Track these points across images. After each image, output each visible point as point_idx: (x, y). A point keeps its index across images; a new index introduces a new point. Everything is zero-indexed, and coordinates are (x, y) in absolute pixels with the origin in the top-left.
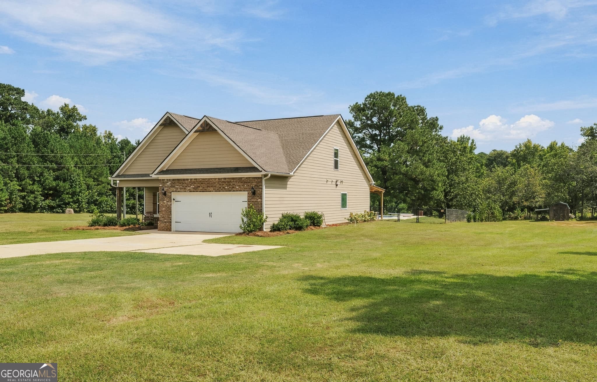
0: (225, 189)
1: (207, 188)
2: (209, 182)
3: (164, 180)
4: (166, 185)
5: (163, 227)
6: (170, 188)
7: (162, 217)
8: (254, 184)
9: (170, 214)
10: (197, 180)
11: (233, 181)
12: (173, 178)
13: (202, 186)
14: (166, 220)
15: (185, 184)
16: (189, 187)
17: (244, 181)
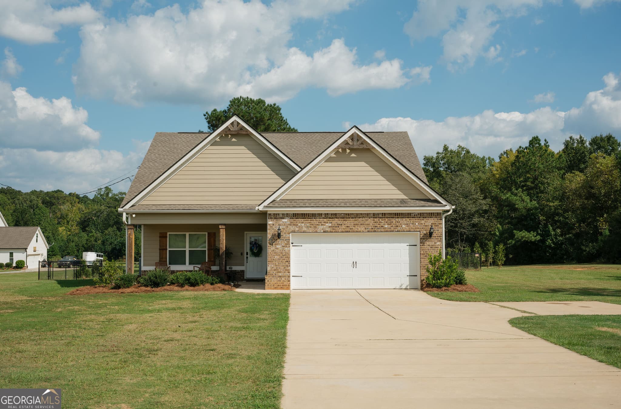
0: (384, 229)
1: (354, 227)
2: (356, 219)
3: (276, 214)
4: (281, 222)
5: (276, 283)
6: (287, 227)
7: (274, 269)
8: (430, 222)
9: (289, 265)
10: (337, 215)
11: (398, 218)
12: (295, 212)
13: (345, 225)
14: (280, 274)
15: (315, 221)
16: (322, 225)
17: (414, 218)
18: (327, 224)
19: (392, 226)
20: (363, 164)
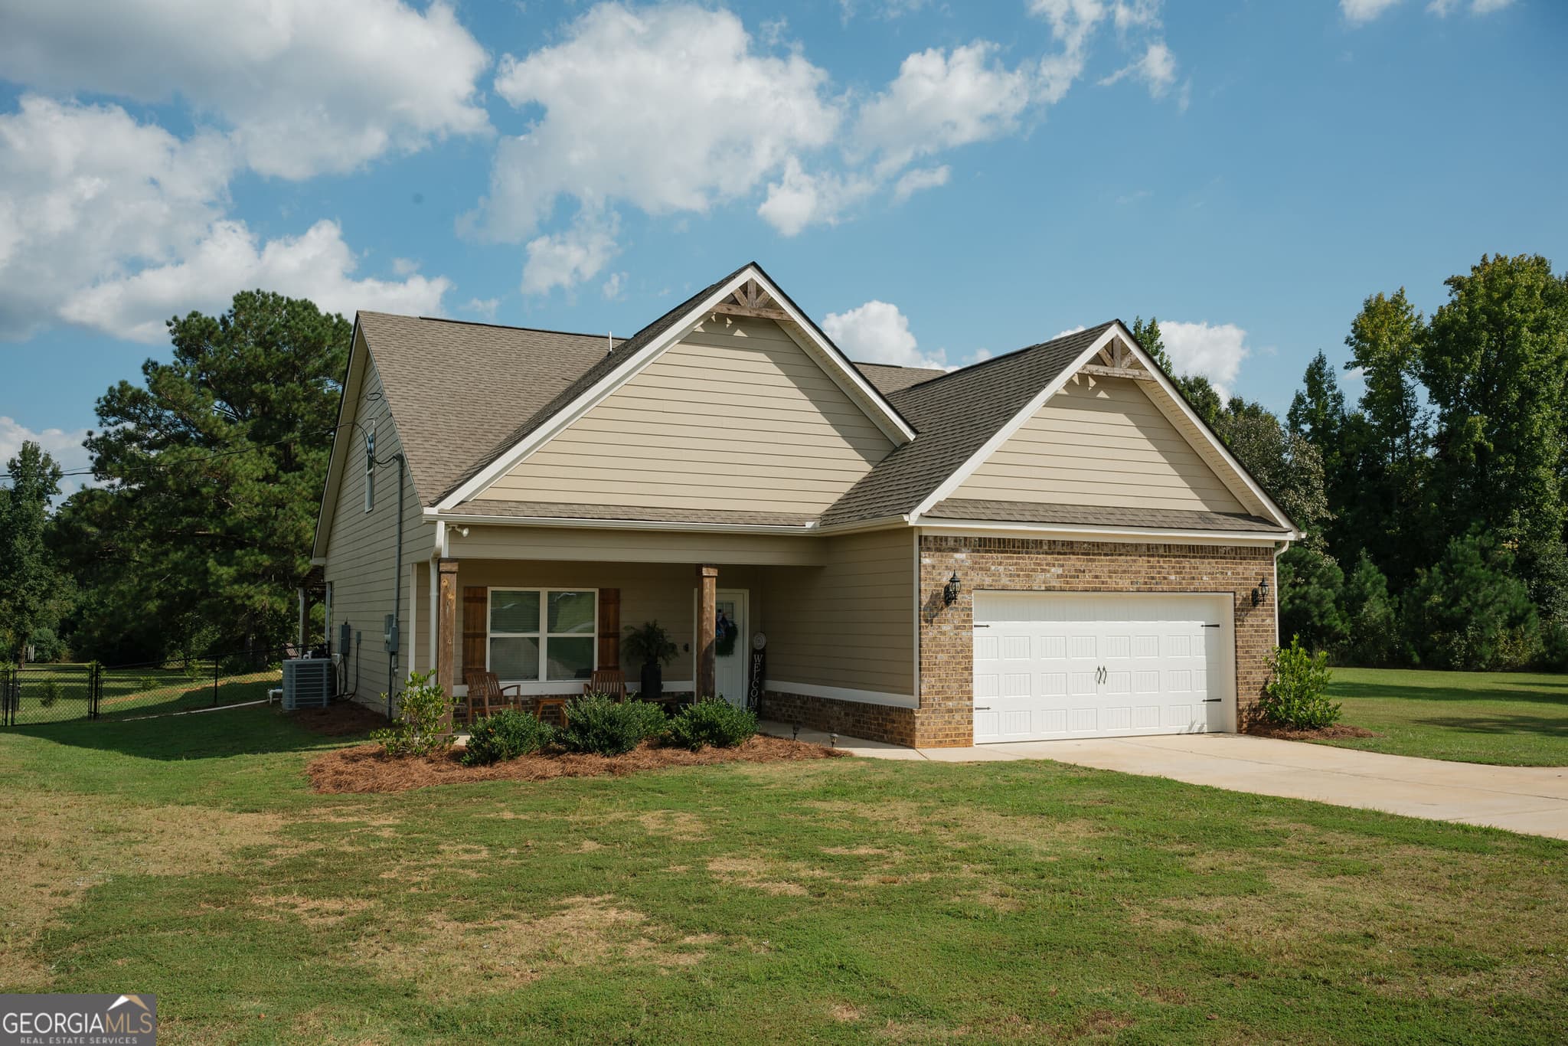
0: (1168, 583)
1: (1110, 577)
2: (1114, 558)
3: (941, 538)
4: (952, 561)
5: (940, 730)
6: (966, 574)
7: (936, 689)
8: (1253, 569)
9: (969, 679)
10: (1075, 545)
11: (1194, 557)
12: (983, 536)
13: (1090, 571)
14: (950, 704)
15: (1027, 561)
16: (1043, 570)
17: (1224, 558)
18: (1053, 570)
19: (1184, 579)
20: (1121, 418)
